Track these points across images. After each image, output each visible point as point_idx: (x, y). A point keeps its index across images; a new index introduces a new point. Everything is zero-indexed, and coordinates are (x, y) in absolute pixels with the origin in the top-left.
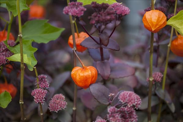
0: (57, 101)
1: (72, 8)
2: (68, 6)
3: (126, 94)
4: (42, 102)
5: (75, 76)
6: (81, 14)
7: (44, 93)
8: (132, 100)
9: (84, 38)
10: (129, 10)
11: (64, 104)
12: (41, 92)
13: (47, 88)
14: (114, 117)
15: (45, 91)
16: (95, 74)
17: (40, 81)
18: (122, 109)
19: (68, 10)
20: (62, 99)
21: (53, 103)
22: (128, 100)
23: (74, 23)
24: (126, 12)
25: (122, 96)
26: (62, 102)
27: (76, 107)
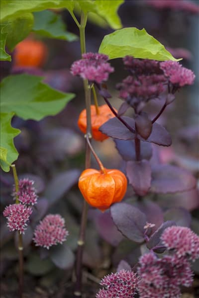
0: (50, 227)
1: (87, 64)
2: (81, 61)
3: (175, 232)
4: (22, 230)
5: (84, 188)
6: (104, 77)
7: (26, 214)
8: (185, 244)
9: (107, 117)
10: (193, 77)
11: (62, 234)
12: (21, 211)
13: (33, 204)
14: (149, 272)
15: (28, 209)
16: (122, 185)
17: (21, 189)
18: (167, 259)
19: (79, 69)
20: (58, 225)
21: (43, 231)
22: (178, 244)
23: (92, 89)
24: (188, 79)
25: (168, 235)
26: (58, 230)
27: (84, 240)
